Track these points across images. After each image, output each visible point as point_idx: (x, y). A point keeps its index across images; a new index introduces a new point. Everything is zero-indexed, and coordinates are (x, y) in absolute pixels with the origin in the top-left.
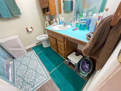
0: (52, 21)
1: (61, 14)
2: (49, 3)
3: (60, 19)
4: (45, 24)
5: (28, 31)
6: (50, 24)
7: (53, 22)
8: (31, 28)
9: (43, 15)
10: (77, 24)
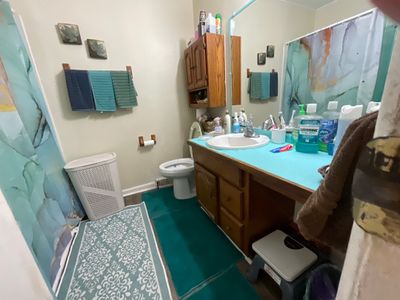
0: (210, 123)
2: (207, 80)
3: (236, 118)
4: (192, 129)
5: (142, 145)
6: (205, 130)
7: (215, 124)
8: (153, 137)
9: (190, 106)
10: (287, 132)
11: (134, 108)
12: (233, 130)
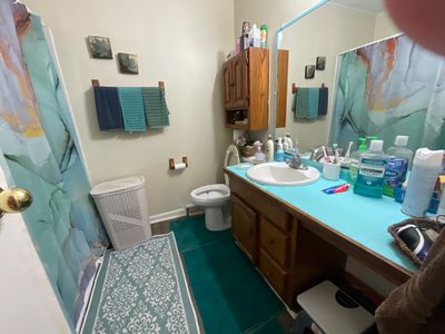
0: (250, 148)
1: (284, 126)
2: (249, 100)
4: (228, 152)
5: (172, 168)
8: (184, 160)
11: (165, 128)
12: (276, 158)
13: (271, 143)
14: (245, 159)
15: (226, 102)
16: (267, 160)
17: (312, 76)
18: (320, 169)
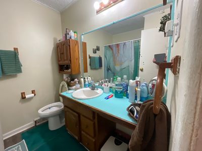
0: (72, 82)
1: (87, 72)
3: (86, 80)
4: (61, 85)
5: (23, 98)
6: (69, 85)
9: (59, 72)
12: (85, 86)
13: (82, 79)
14: (70, 88)
15: (59, 61)
16: (81, 87)
17: (96, 53)
18: (103, 89)
